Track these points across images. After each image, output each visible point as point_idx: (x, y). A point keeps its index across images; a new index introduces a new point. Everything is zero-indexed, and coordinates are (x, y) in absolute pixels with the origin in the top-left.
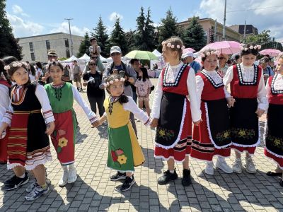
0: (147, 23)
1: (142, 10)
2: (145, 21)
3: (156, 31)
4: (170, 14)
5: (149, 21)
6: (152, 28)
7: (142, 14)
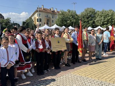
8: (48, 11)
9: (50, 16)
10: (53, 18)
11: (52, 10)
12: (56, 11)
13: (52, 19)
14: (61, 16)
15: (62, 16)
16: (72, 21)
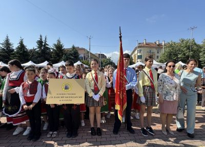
0: (45, 45)
1: (41, 37)
2: (43, 44)
3: (52, 50)
4: (59, 41)
5: (46, 44)
6: (48, 48)
7: (41, 39)
8: (152, 46)
9: (155, 51)
10: (158, 53)
11: (158, 43)
12: (163, 44)
13: (157, 55)
14: (167, 50)
15: (171, 49)
16: (187, 54)
